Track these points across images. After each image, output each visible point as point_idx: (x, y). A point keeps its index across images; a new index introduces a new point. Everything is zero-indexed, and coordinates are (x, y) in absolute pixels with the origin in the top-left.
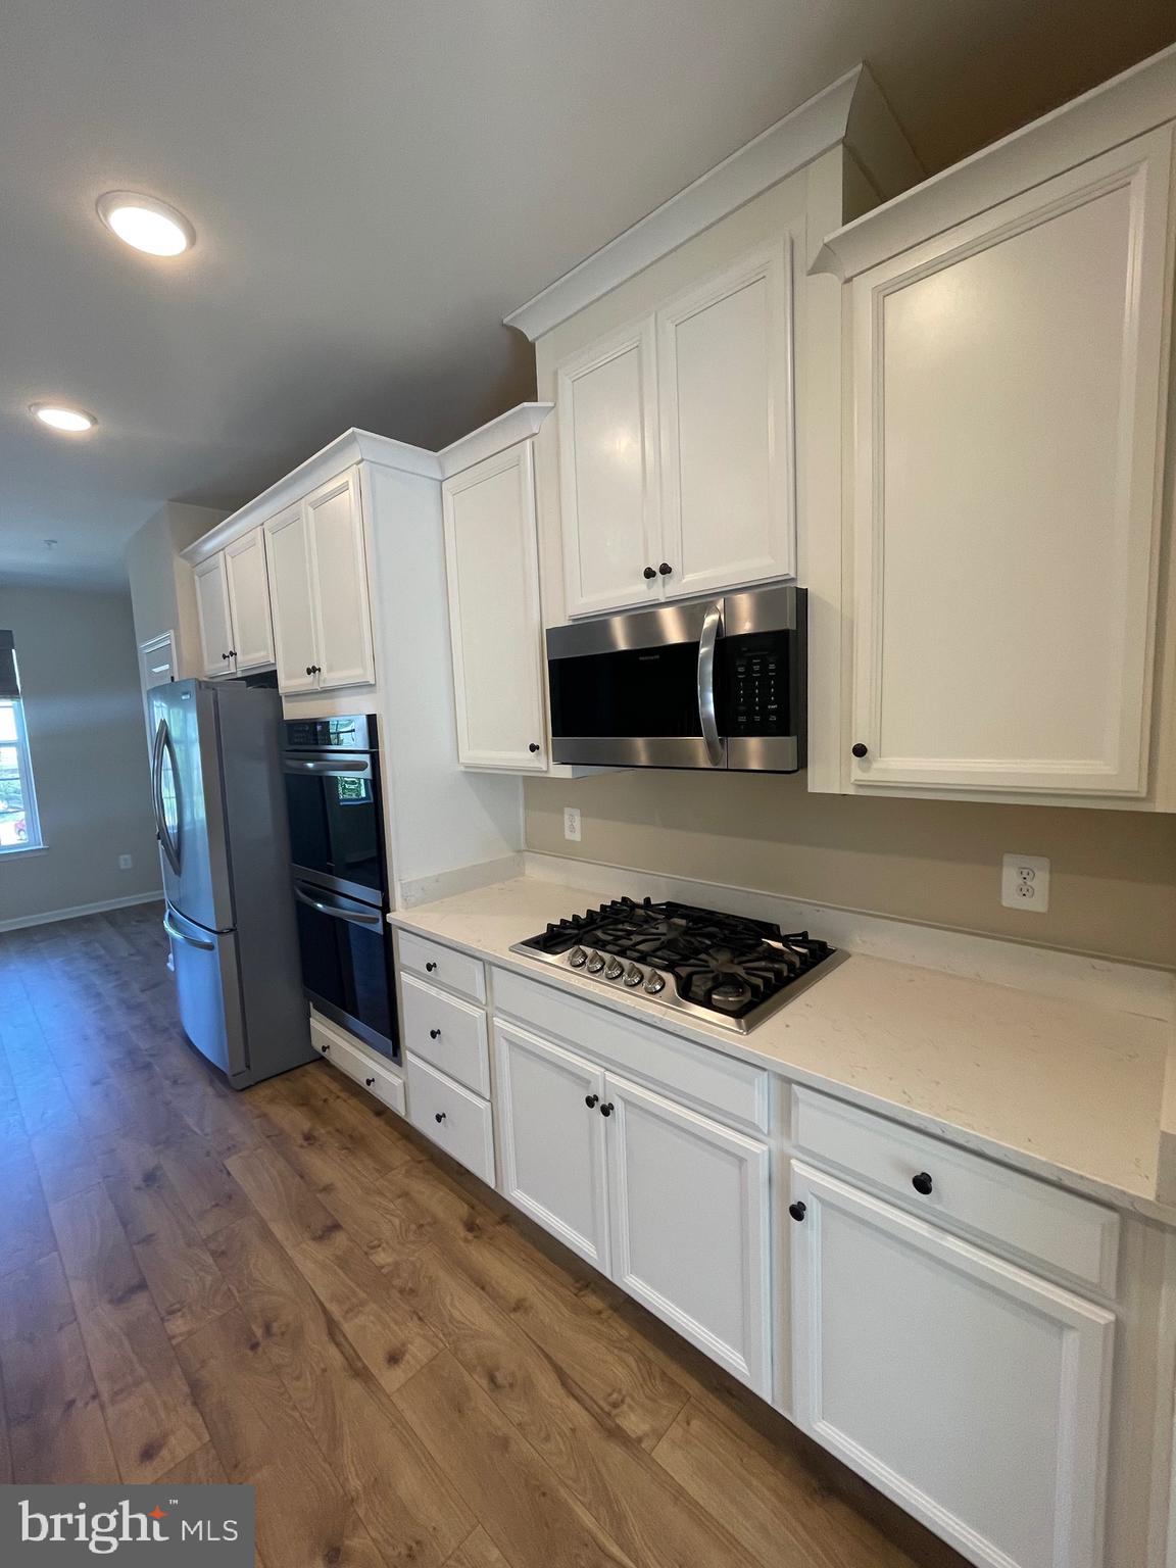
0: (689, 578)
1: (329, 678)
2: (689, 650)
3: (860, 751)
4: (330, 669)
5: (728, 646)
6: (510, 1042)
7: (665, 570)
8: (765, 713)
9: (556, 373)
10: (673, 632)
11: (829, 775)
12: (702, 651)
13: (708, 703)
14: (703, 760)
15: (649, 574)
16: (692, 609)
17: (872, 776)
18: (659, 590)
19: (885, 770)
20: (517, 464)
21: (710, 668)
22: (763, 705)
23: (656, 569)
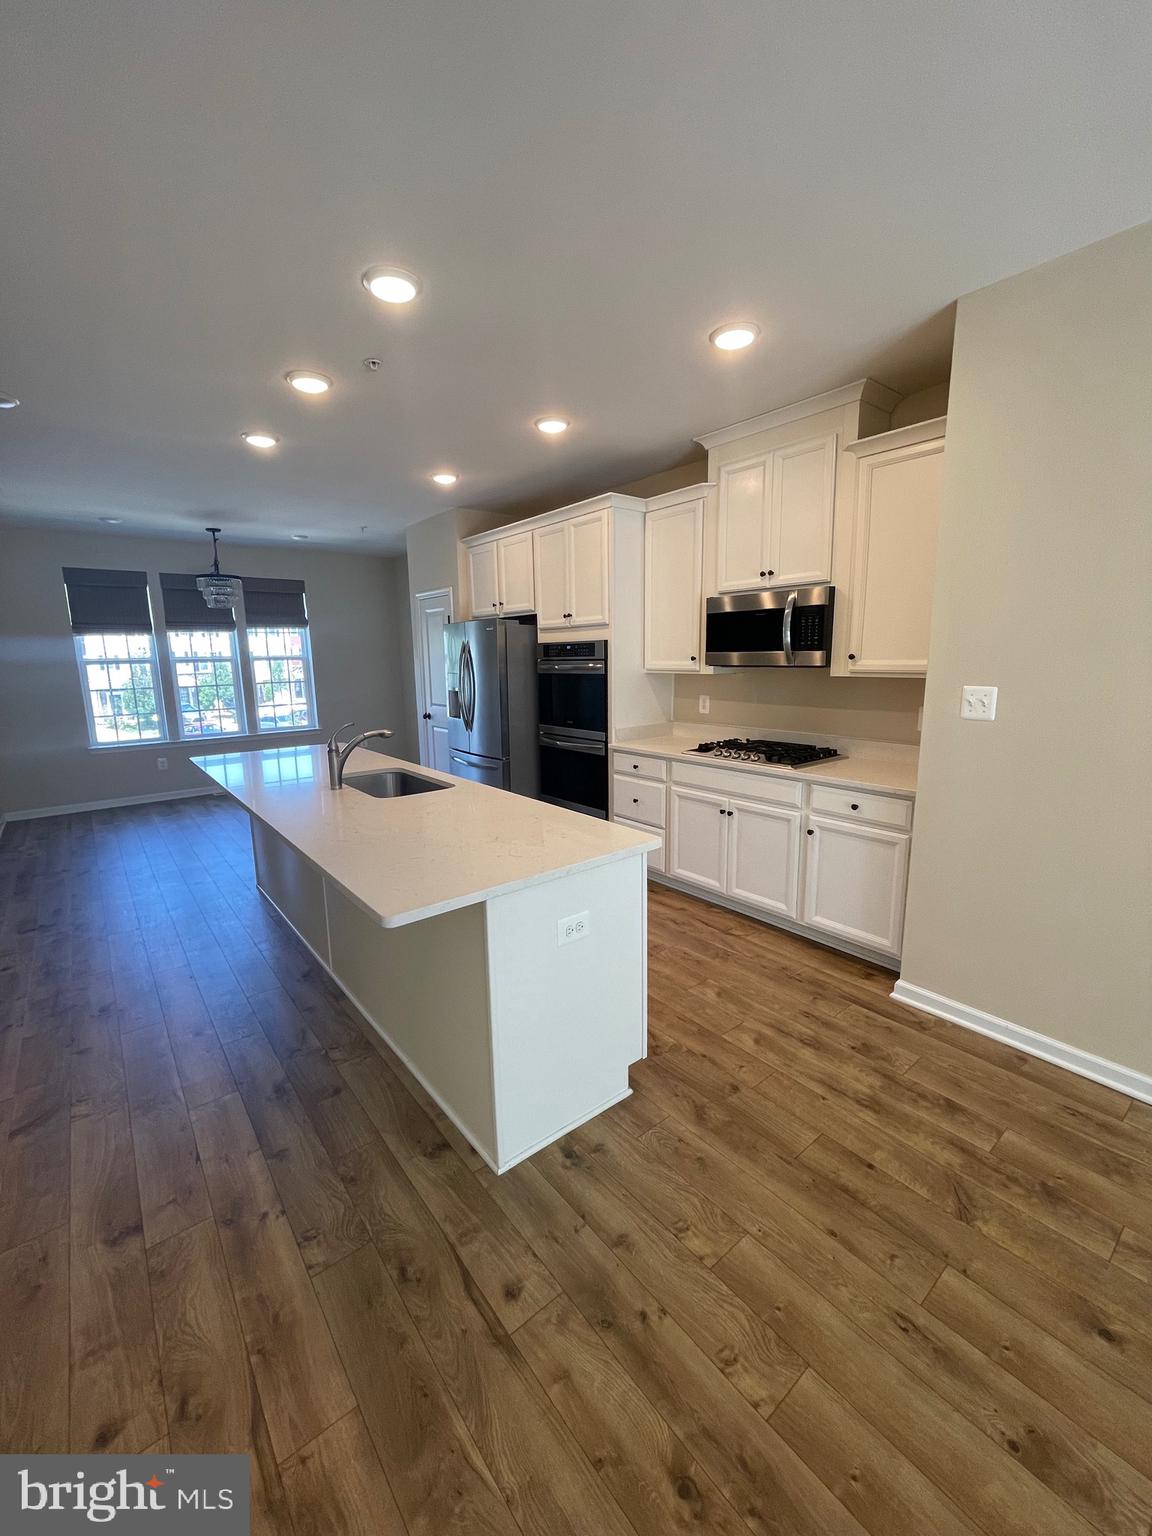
0: (781, 578)
1: (576, 620)
2: (778, 613)
3: (852, 657)
4: (577, 615)
5: (799, 611)
6: (678, 796)
7: (771, 573)
8: (812, 640)
9: (719, 469)
10: (768, 602)
11: (840, 668)
12: (786, 611)
13: (786, 636)
14: (783, 662)
15: (763, 574)
16: (780, 594)
17: (857, 668)
18: (767, 582)
19: (863, 666)
20: (694, 511)
21: (790, 619)
22: (812, 636)
23: (766, 572)
